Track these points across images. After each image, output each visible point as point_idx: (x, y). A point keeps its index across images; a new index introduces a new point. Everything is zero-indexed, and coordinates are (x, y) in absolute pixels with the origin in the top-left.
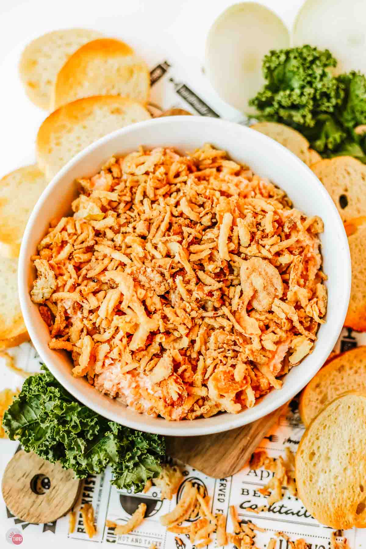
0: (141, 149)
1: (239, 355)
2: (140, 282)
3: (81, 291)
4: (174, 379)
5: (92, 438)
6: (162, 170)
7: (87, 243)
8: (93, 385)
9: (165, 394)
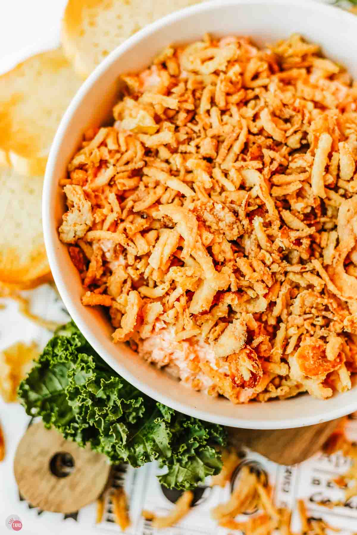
0: (206, 38)
1: (331, 324)
2: (204, 222)
3: (125, 230)
4: (246, 353)
5: (135, 421)
6: (237, 68)
7: (134, 164)
8: (136, 351)
9: (234, 371)
